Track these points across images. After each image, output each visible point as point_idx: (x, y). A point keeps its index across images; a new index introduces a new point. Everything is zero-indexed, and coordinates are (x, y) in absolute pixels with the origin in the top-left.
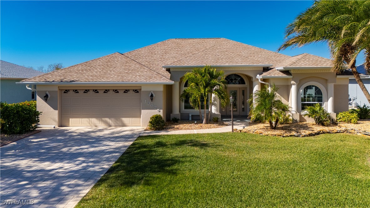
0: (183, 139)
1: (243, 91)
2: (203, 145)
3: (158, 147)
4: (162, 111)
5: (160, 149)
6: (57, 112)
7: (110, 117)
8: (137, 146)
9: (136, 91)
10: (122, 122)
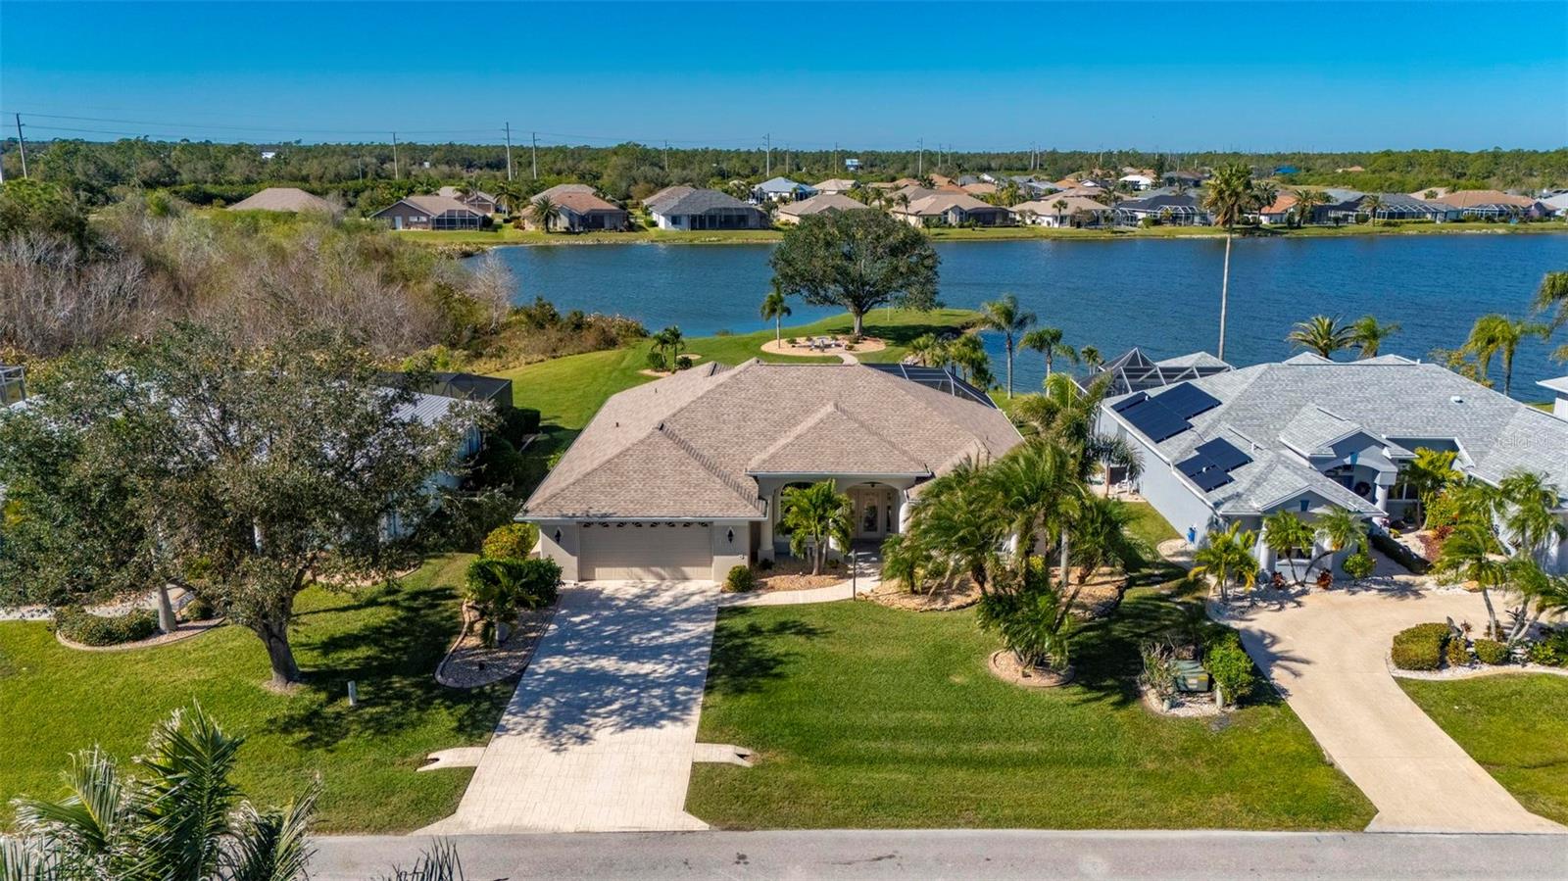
0: (782, 619)
2: (809, 632)
3: (752, 636)
4: (746, 557)
5: (757, 641)
6: (575, 559)
7: (662, 566)
8: (725, 633)
9: (704, 524)
10: (683, 572)
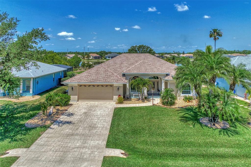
1: (158, 82)
9: (111, 86)
